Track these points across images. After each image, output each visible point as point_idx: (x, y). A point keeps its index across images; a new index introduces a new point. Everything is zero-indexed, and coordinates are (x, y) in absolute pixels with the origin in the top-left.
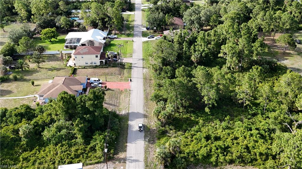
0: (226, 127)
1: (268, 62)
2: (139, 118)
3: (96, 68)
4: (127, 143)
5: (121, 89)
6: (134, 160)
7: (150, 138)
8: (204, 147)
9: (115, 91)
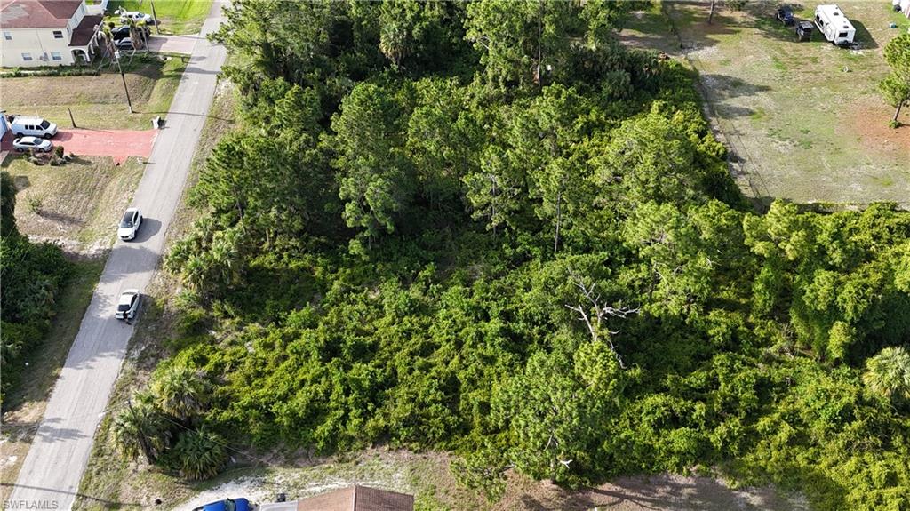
0: (406, 309)
1: (629, 61)
2: (138, 271)
3: (57, 75)
4: (62, 366)
5: (117, 154)
6: (61, 430)
7: (150, 346)
8: (309, 383)
9: (94, 166)
